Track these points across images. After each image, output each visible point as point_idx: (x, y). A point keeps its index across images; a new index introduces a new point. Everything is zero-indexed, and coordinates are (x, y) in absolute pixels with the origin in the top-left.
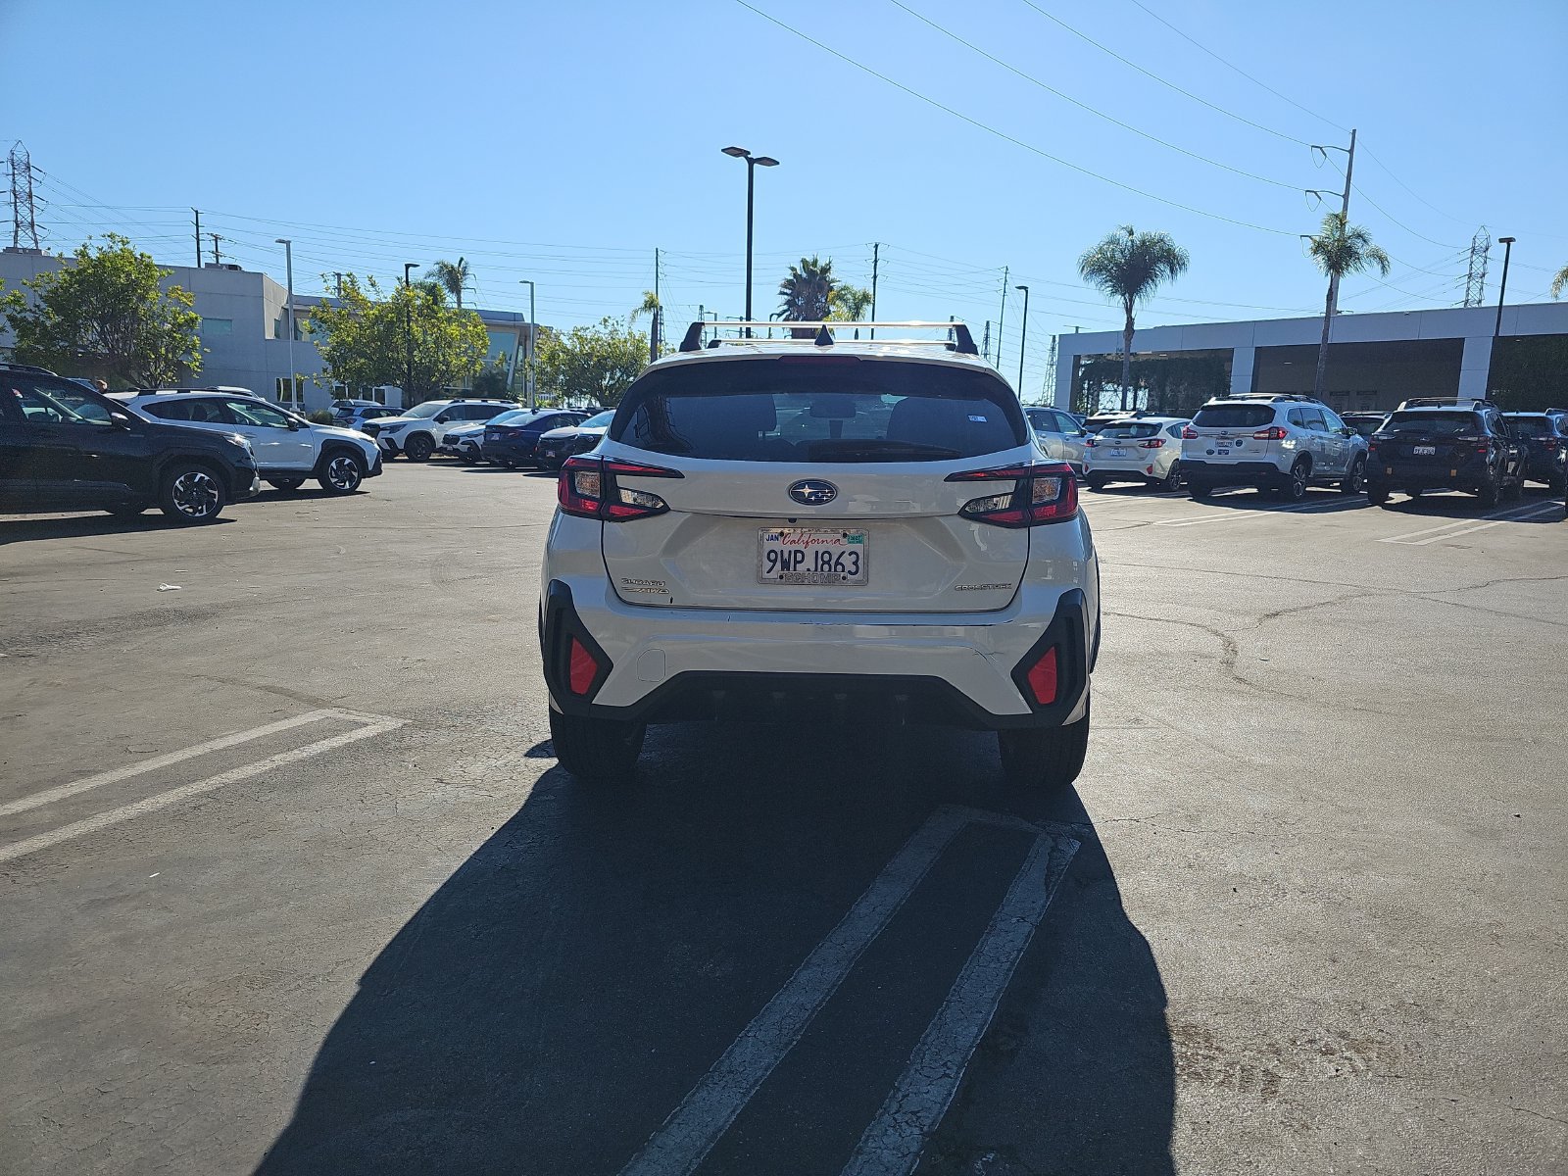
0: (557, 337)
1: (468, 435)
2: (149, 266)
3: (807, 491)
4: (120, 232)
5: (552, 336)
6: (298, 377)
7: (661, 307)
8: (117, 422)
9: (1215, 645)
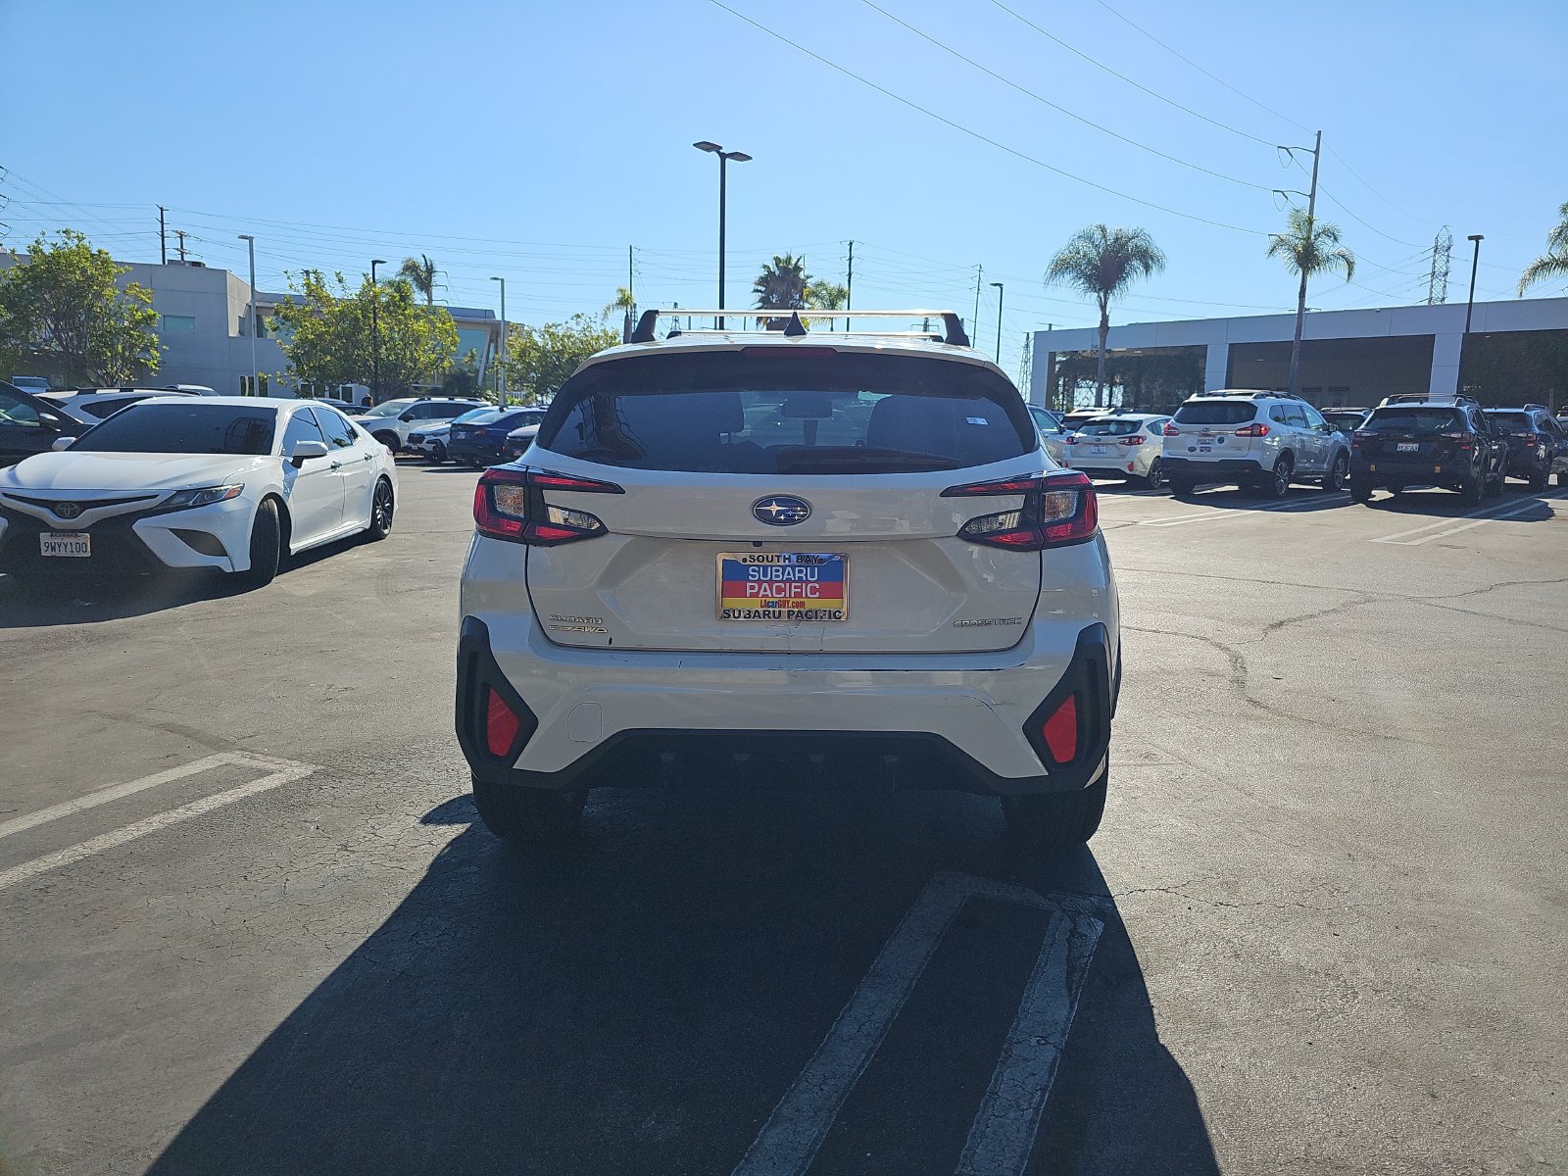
0: (530, 334)
1: (434, 434)
2: (105, 262)
3: (774, 508)
4: (76, 228)
5: (524, 333)
6: (261, 374)
7: (635, 305)
8: (45, 423)
9: (1221, 662)
